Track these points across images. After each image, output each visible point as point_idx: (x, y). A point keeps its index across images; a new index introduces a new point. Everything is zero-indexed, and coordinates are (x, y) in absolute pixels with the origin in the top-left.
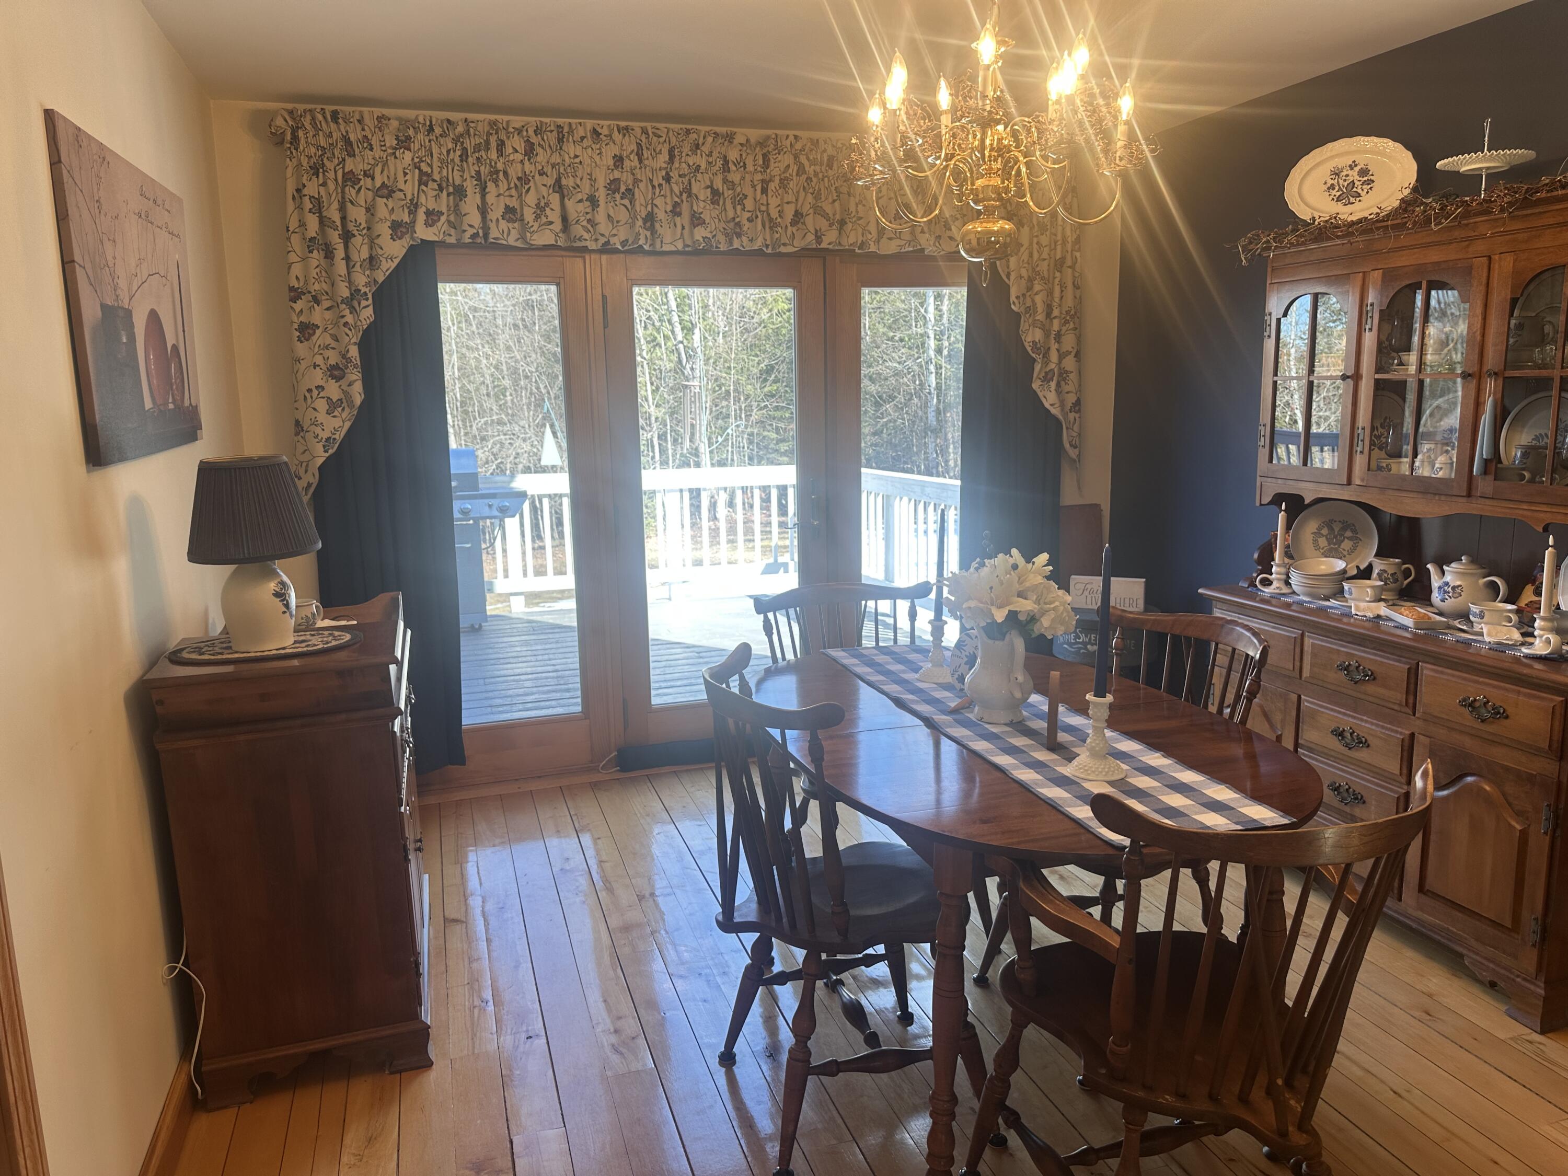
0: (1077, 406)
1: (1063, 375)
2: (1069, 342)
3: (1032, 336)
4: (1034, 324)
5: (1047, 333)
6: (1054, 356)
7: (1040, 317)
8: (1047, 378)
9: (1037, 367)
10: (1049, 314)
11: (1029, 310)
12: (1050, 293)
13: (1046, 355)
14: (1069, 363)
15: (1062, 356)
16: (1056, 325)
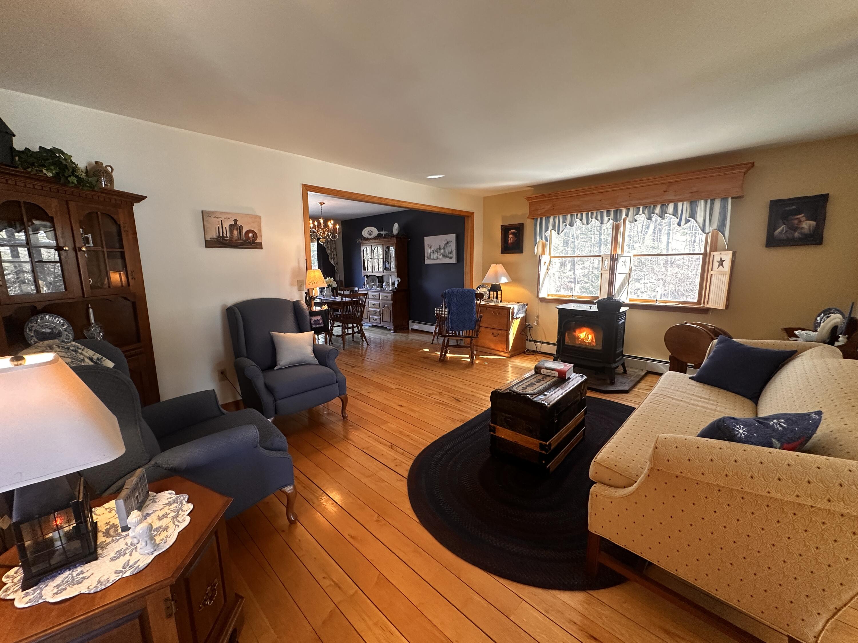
0: (337, 263)
1: (334, 258)
2: (335, 253)
3: (329, 252)
4: (329, 250)
5: (331, 251)
6: (332, 255)
7: (330, 248)
8: (331, 259)
9: (330, 257)
10: (331, 248)
11: (328, 247)
12: (331, 245)
13: (331, 255)
14: (335, 256)
15: (334, 255)
16: (332, 250)
